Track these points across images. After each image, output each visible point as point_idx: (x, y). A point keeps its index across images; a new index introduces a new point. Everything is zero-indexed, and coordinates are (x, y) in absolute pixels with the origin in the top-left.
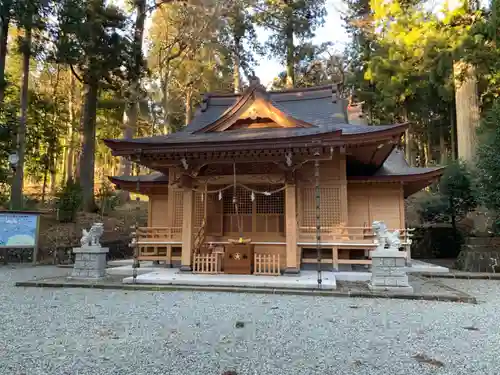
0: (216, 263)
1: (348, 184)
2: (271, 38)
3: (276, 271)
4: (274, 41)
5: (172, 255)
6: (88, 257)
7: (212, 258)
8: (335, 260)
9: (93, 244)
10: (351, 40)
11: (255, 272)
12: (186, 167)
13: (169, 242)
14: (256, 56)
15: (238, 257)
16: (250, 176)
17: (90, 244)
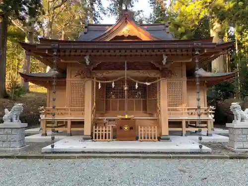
0: (111, 133)
1: (187, 82)
2: (111, 5)
3: (155, 138)
4: (112, 7)
5: (71, 127)
6: (10, 131)
7: (107, 129)
8: (184, 129)
9: (14, 120)
10: (152, 10)
11: (139, 139)
12: (88, 63)
13: (69, 118)
14: (102, 15)
15: (126, 128)
16: (135, 71)
17: (12, 121)
